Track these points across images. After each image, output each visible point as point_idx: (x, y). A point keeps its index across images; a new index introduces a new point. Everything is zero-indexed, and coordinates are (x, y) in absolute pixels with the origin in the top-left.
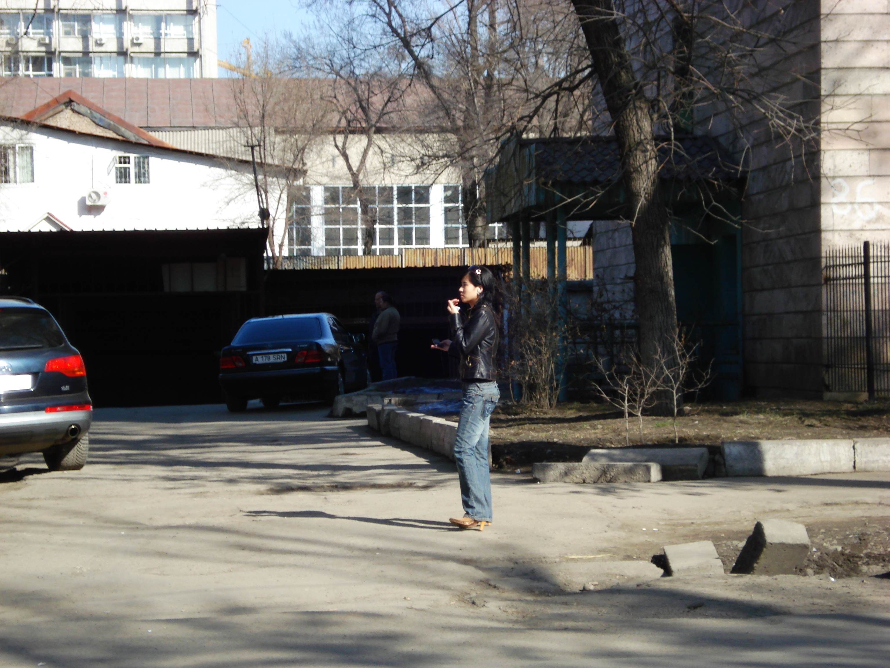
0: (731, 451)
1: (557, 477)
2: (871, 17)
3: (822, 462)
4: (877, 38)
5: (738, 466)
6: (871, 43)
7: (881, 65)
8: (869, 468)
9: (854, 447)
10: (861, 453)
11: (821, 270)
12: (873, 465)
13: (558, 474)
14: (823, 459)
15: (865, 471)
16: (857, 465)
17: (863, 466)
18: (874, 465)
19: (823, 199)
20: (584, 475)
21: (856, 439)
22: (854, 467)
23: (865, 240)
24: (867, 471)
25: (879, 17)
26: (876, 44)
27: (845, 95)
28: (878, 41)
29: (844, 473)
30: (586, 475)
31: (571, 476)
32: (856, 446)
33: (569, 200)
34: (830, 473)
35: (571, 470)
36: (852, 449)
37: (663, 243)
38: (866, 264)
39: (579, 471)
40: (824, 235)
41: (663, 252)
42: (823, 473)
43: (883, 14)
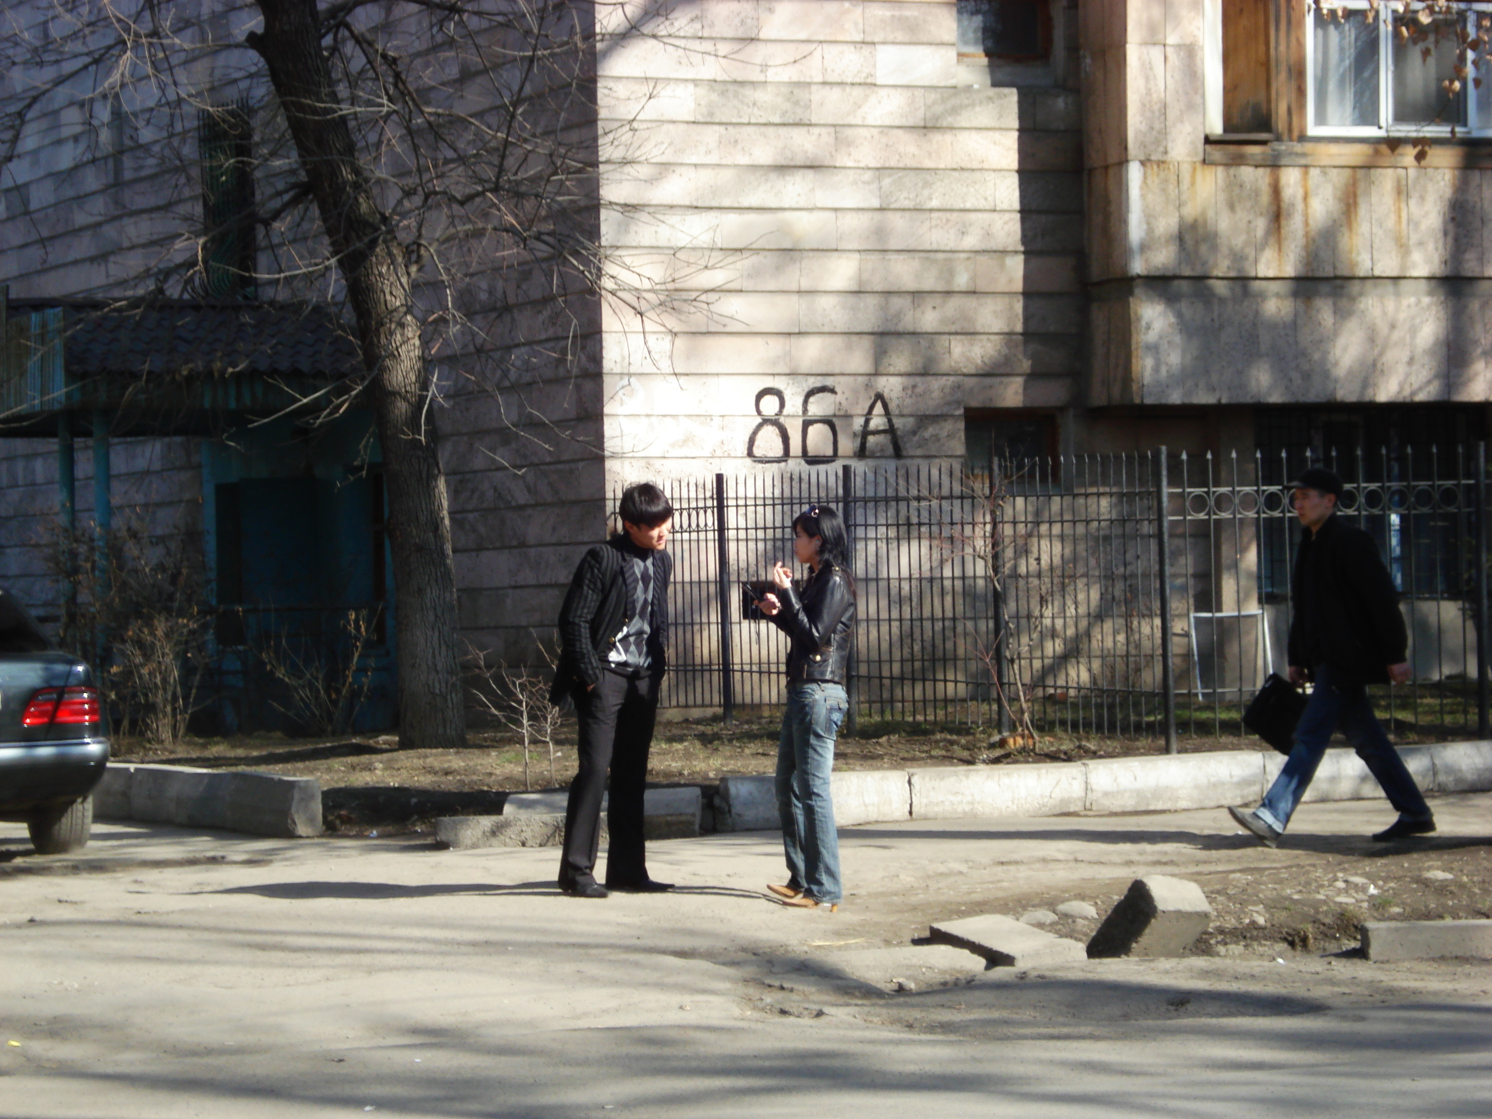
0: (739, 790)
1: (478, 839)
2: (671, 127)
3: (866, 805)
4: (679, 161)
5: (750, 815)
6: (672, 168)
7: (687, 203)
8: (931, 815)
9: (909, 782)
10: (920, 792)
11: (605, 520)
12: (936, 809)
13: (480, 835)
14: (867, 802)
15: (926, 818)
16: (914, 809)
17: (923, 811)
18: (938, 809)
19: (607, 410)
20: (524, 835)
21: (911, 770)
22: (911, 813)
23: (719, 472)
24: (929, 819)
25: (682, 127)
26: (679, 170)
27: (636, 247)
28: (682, 164)
29: (897, 821)
30: (527, 834)
31: (502, 837)
32: (913, 781)
33: (305, 401)
34: (877, 822)
35: (502, 826)
36: (907, 785)
37: (436, 472)
38: (721, 508)
39: (516, 829)
40: (609, 464)
41: (437, 486)
42: (869, 823)
43: (688, 123)
